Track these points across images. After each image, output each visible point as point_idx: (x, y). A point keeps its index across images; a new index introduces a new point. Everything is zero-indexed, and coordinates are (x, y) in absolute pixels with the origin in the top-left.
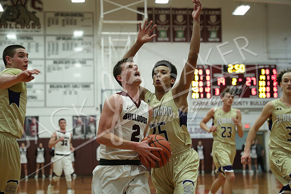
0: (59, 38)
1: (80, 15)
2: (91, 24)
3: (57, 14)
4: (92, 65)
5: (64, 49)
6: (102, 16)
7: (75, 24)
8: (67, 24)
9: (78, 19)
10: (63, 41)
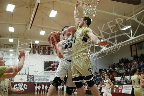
0: (5, 52)
1: (12, 45)
2: (15, 48)
3: (5, 45)
4: (14, 60)
5: (6, 55)
6: (18, 46)
7: (10, 48)
8: (8, 47)
9: (11, 46)
10: (6, 53)
